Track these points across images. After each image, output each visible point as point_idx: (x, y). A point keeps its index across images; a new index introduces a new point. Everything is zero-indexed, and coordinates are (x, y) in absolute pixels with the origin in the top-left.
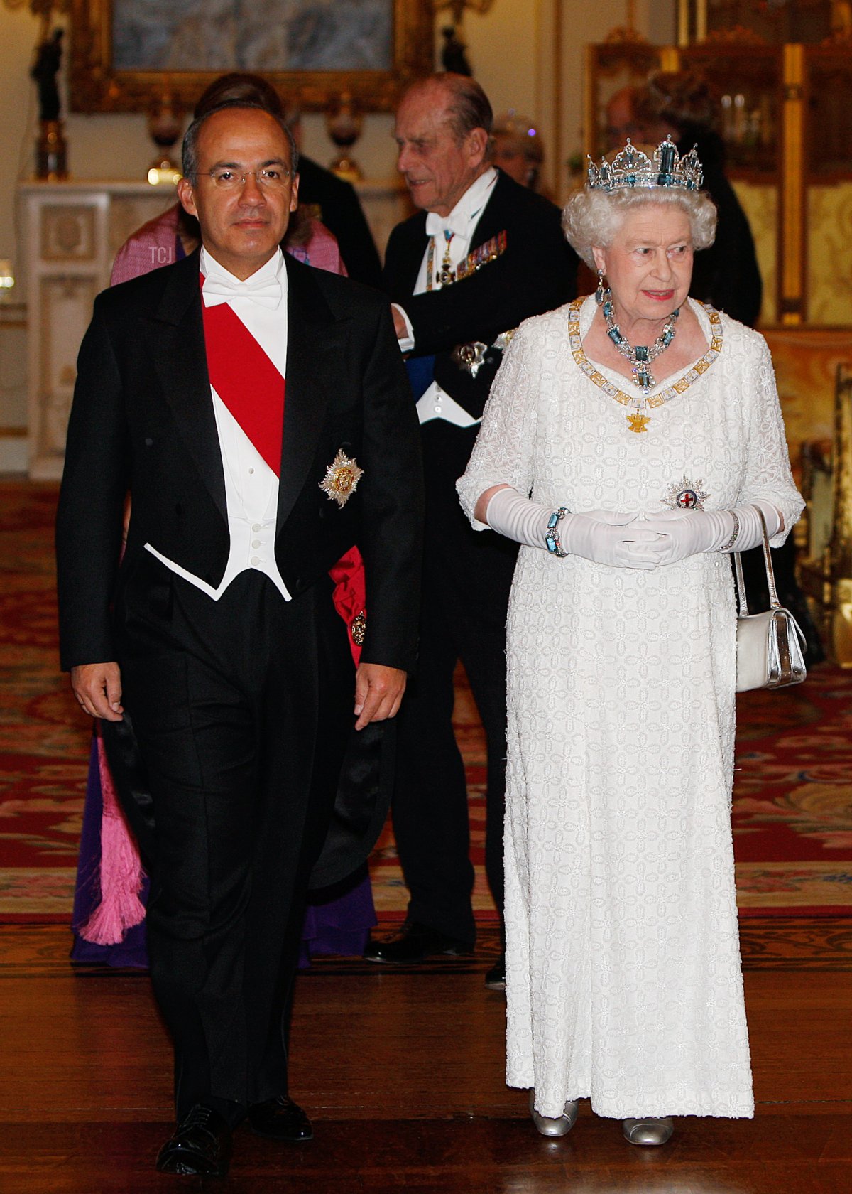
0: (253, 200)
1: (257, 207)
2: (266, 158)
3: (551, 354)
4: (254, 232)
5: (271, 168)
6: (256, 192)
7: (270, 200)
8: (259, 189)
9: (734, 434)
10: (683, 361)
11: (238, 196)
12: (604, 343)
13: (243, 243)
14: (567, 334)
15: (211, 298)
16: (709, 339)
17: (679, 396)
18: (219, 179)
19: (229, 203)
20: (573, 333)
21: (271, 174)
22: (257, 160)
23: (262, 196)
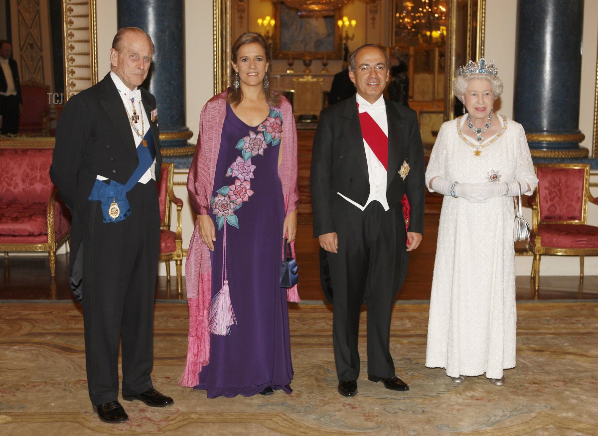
0: (374, 76)
1: (375, 78)
2: (378, 62)
3: (451, 133)
4: (374, 88)
5: (380, 66)
6: (375, 73)
7: (380, 75)
8: (376, 73)
9: (510, 156)
10: (493, 133)
11: (369, 74)
12: (467, 128)
13: (371, 91)
14: (456, 126)
15: (361, 110)
16: (503, 126)
17: (491, 144)
18: (362, 70)
19: (365, 77)
20: (458, 126)
21: (380, 68)
22: (375, 63)
23: (377, 75)
